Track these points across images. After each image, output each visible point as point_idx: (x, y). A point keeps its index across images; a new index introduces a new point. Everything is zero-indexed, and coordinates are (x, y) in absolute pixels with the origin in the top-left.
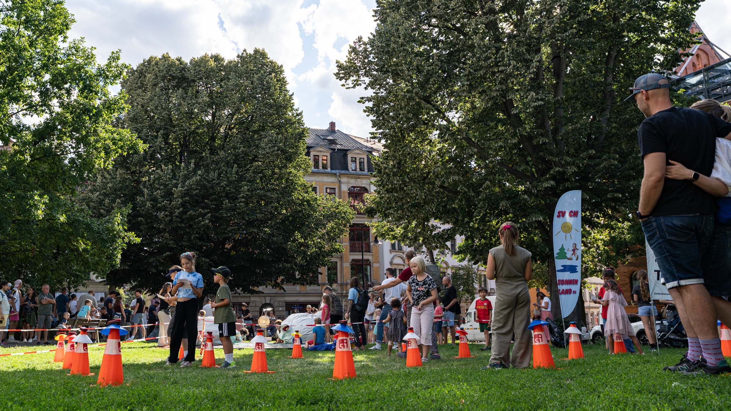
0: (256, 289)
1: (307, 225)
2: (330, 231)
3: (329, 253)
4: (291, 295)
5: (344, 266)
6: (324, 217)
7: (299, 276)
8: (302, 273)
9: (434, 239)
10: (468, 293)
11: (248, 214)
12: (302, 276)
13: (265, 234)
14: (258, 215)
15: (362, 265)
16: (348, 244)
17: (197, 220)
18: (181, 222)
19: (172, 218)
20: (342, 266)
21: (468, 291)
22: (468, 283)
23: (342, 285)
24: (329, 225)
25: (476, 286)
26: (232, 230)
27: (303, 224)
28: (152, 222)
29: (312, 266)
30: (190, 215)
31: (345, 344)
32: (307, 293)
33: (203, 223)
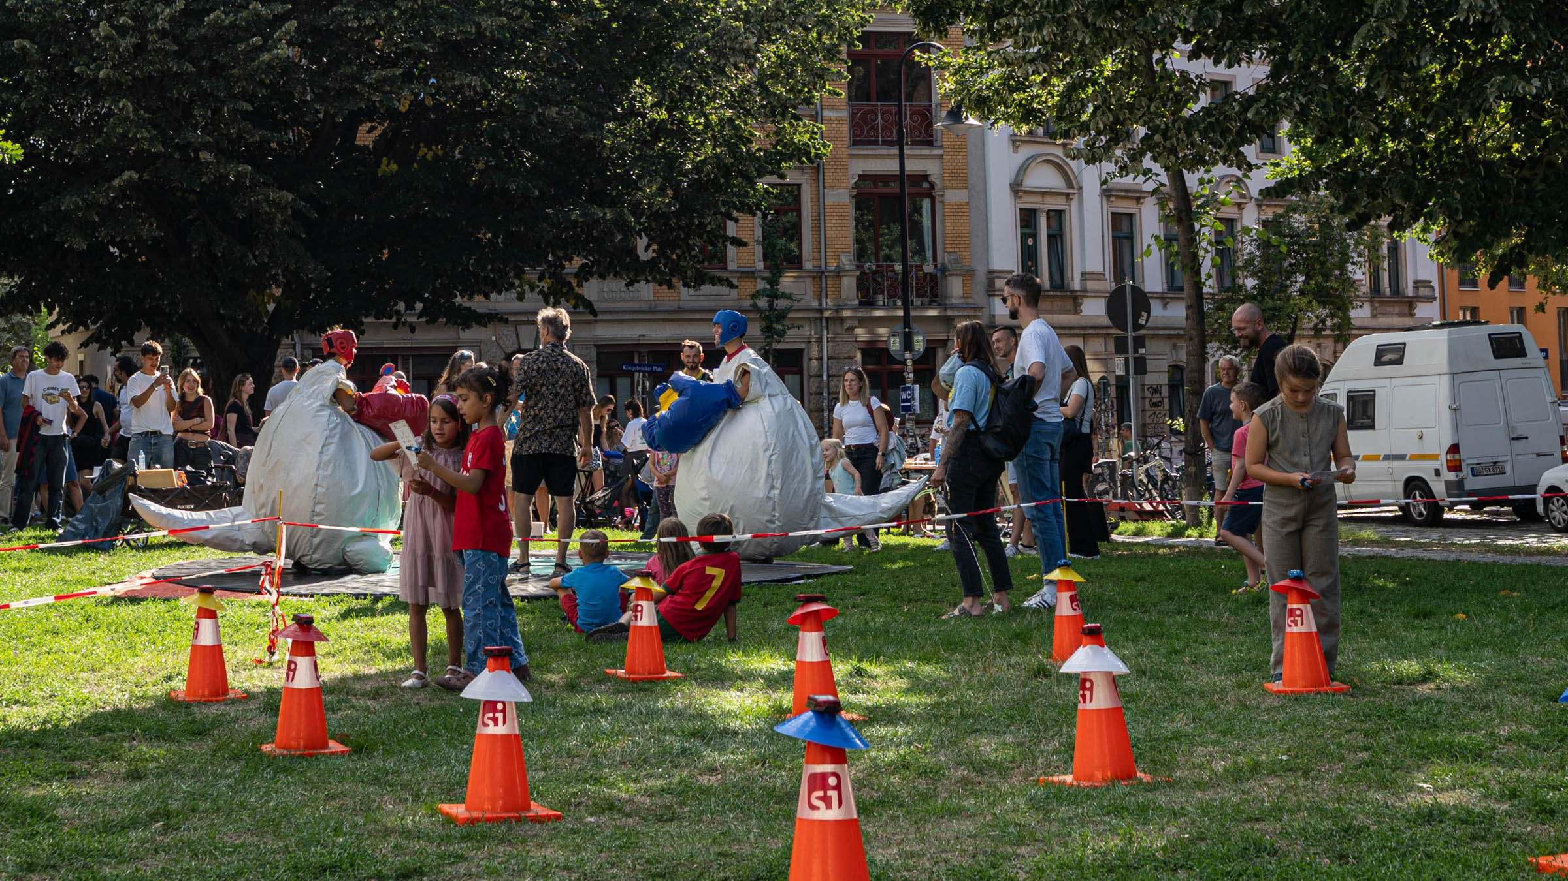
0: (478, 304)
1: (683, 53)
2: (772, 76)
3: (770, 163)
4: (618, 317)
5: (829, 201)
6: (746, 21)
7: (650, 254)
8: (664, 241)
9: (1189, 135)
10: (1322, 303)
11: (443, 17)
12: (661, 253)
13: (513, 90)
14: (486, 22)
15: (900, 197)
16: (844, 113)
17: (241, 47)
18: (180, 56)
19: (144, 39)
20: (818, 200)
21: (1323, 296)
22: (1323, 264)
23: (819, 275)
24: (769, 54)
25: (1359, 273)
26: (383, 81)
27: (662, 50)
28: (67, 56)
29: (701, 216)
30: (214, 25)
31: (833, 794)
32: (680, 310)
33: (265, 57)
